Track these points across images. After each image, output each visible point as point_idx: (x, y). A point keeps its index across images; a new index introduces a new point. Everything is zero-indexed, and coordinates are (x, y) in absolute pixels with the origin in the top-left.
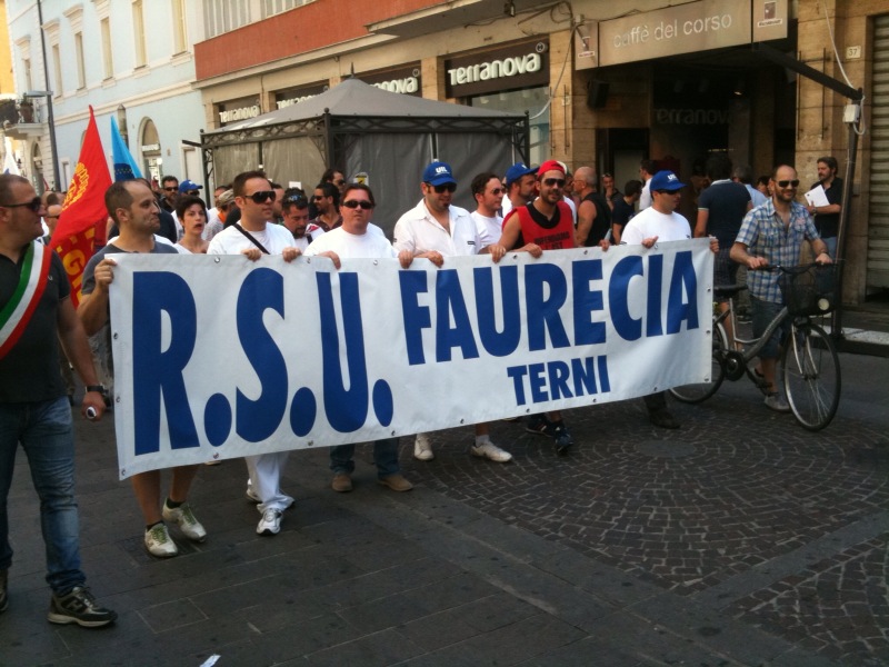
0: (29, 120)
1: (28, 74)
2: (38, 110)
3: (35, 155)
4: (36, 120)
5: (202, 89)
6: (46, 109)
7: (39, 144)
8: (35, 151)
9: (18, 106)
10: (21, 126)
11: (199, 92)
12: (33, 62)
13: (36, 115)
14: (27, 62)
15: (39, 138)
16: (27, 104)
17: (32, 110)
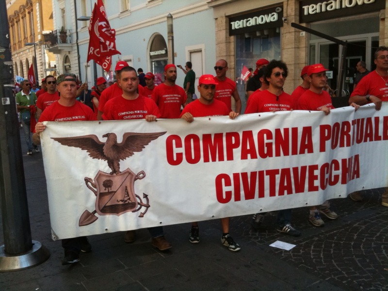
0: (64, 41)
1: (63, 17)
2: (70, 36)
3: (65, 63)
4: (69, 42)
5: (214, 7)
6: (75, 36)
7: (69, 56)
8: (66, 59)
9: (59, 34)
10: (59, 45)
11: (212, 9)
12: (67, 10)
13: (68, 39)
14: (63, 11)
15: (69, 52)
16: (63, 32)
17: (66, 36)
